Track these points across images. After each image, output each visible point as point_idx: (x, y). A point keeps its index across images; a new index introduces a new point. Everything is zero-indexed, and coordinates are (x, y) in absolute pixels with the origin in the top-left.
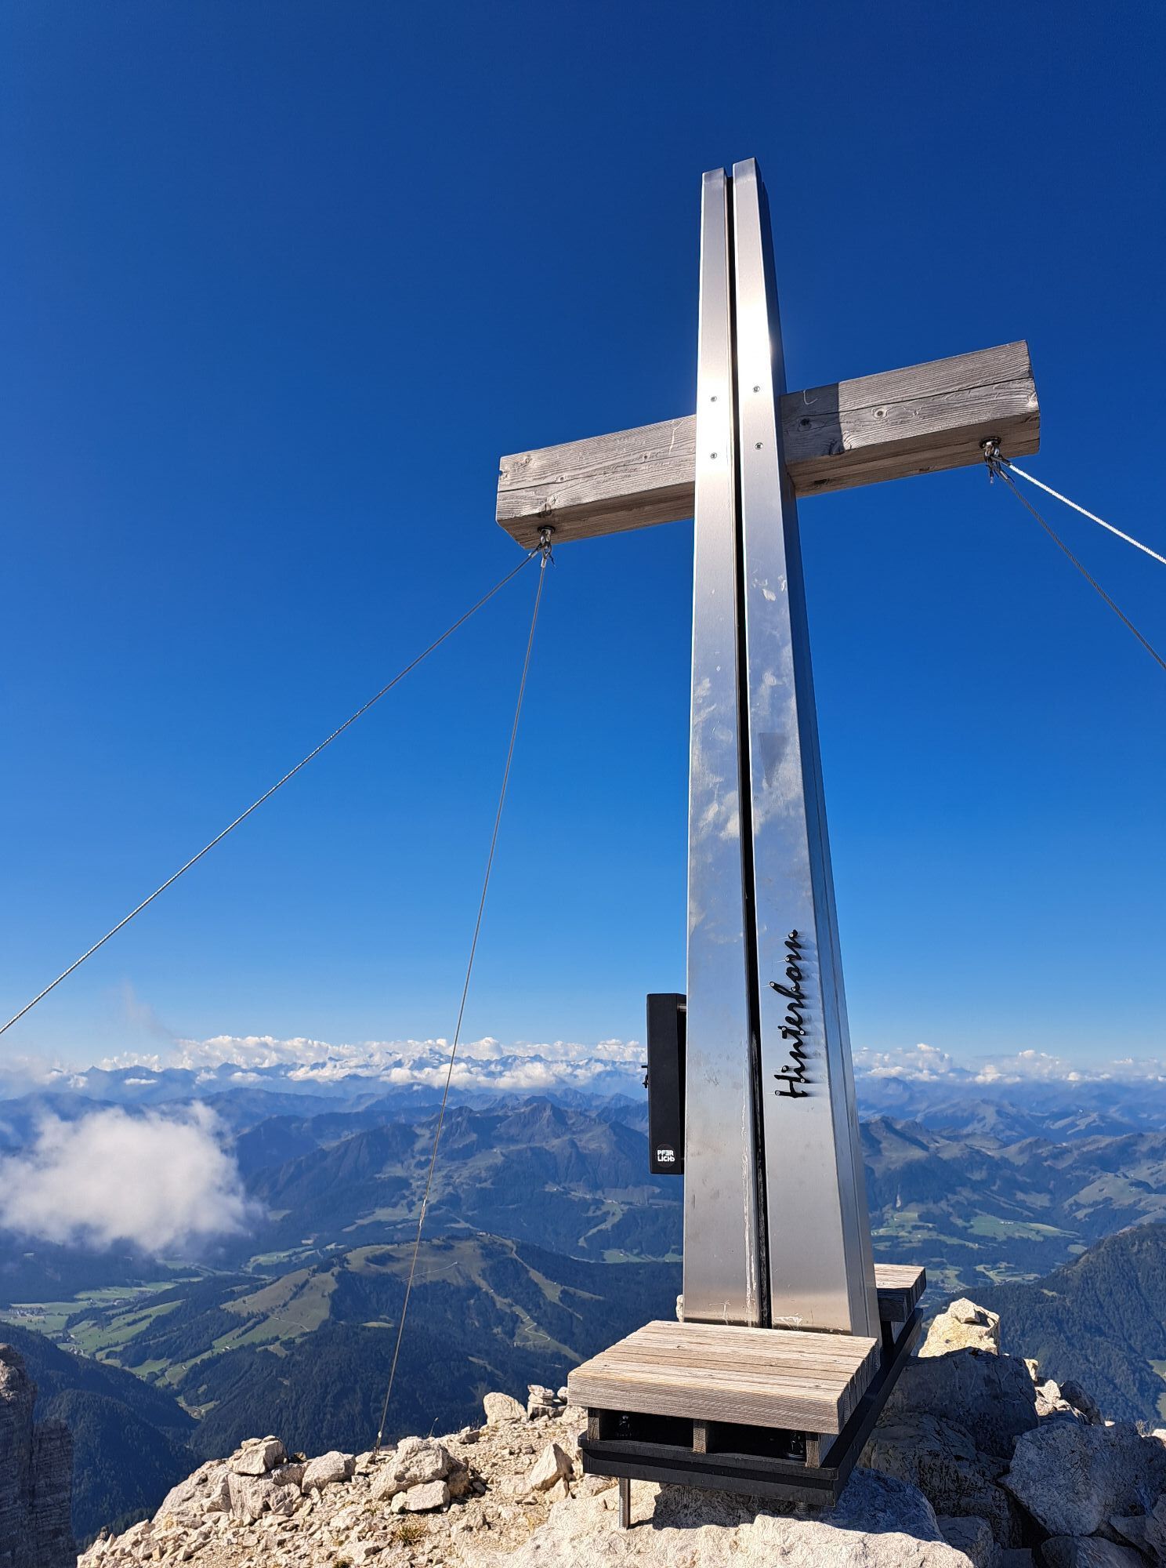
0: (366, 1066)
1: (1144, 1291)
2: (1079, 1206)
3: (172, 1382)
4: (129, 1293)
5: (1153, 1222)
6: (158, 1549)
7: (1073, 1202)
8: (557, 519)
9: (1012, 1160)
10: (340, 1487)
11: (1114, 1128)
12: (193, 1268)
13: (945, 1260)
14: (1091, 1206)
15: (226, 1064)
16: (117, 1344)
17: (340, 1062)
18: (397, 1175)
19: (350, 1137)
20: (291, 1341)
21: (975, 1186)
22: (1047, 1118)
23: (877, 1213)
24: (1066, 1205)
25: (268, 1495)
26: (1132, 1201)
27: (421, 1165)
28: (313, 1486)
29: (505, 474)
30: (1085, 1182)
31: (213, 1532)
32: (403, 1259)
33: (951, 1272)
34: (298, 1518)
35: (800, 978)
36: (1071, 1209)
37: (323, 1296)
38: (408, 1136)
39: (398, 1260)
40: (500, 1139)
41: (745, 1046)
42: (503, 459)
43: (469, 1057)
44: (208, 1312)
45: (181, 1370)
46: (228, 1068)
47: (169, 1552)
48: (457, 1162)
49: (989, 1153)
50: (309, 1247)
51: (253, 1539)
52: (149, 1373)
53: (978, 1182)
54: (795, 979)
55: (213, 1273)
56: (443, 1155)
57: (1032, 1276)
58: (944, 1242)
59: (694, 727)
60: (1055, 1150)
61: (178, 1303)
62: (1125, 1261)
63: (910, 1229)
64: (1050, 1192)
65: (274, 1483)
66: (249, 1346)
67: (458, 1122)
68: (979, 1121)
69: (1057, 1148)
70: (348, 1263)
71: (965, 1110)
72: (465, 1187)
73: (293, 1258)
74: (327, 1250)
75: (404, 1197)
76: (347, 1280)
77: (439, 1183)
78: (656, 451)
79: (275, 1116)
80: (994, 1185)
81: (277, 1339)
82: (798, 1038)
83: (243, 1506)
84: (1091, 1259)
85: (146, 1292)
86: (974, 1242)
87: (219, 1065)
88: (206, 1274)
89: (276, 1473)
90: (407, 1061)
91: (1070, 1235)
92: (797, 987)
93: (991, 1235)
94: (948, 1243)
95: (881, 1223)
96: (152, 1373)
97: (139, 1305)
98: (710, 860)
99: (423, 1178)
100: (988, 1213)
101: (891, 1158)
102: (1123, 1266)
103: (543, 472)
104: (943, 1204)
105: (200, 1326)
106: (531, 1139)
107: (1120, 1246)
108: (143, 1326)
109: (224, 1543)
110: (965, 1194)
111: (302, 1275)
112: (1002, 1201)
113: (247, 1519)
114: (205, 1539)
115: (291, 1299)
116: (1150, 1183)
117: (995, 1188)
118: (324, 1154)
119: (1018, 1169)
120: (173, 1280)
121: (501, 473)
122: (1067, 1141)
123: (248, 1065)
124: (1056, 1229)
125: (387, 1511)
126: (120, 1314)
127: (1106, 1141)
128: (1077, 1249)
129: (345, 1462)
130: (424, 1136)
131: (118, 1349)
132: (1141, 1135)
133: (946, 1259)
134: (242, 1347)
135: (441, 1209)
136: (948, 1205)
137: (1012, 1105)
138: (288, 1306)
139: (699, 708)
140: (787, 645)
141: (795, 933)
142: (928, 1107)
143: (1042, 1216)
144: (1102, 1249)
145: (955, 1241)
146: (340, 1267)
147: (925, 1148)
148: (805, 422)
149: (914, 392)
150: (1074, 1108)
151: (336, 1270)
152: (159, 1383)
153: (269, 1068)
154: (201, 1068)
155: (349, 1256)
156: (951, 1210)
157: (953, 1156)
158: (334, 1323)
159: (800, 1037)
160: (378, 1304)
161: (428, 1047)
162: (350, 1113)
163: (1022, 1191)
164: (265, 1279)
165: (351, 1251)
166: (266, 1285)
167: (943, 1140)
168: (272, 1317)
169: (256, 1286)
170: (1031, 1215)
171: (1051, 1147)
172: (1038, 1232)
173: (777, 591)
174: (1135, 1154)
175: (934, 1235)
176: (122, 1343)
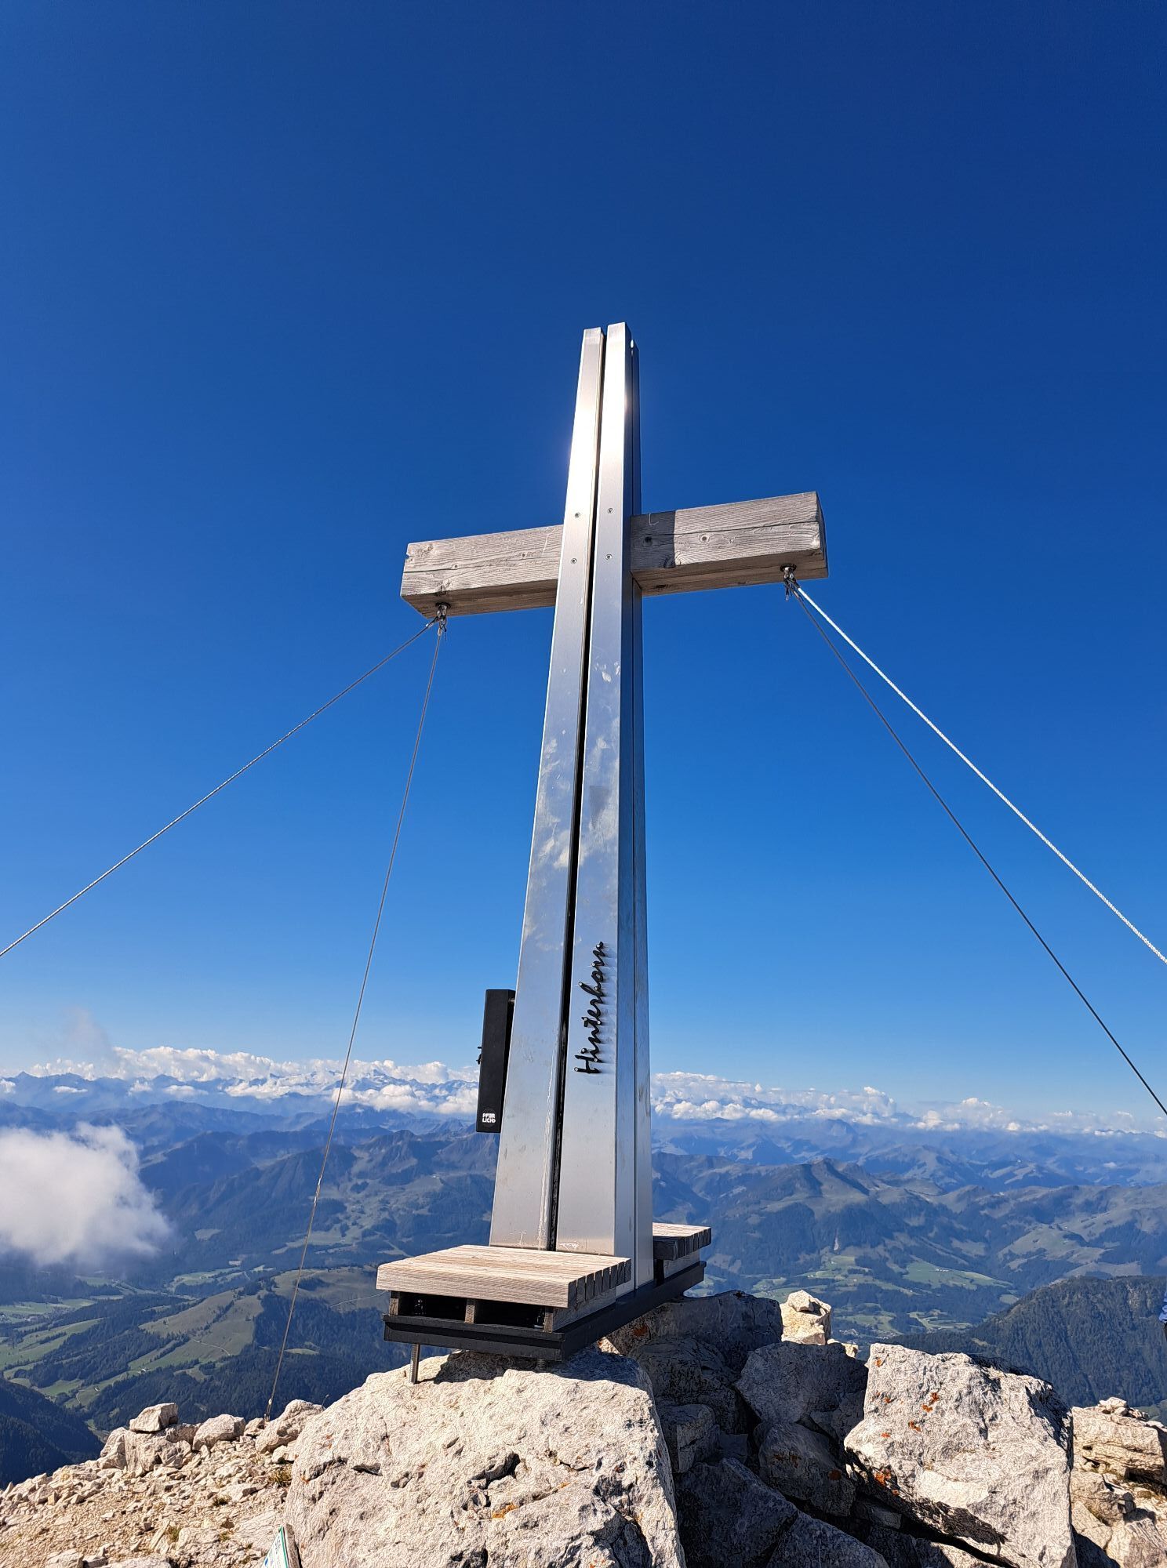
0: (307, 1084)
1: (1073, 1344)
2: (1013, 1256)
3: (83, 1404)
4: (45, 1310)
5: (1084, 1275)
6: (53, 1495)
7: (1007, 1252)
8: (451, 598)
9: (949, 1207)
10: (228, 1445)
11: (1050, 1179)
12: (113, 1285)
13: (879, 1305)
14: (1024, 1256)
15: (163, 1076)
16: (27, 1363)
17: (280, 1079)
18: (332, 1197)
19: (285, 1157)
20: (211, 1366)
21: (913, 1232)
22: (985, 1167)
23: (815, 1256)
24: (1000, 1255)
25: (160, 1450)
26: (1064, 1253)
27: (357, 1189)
28: (203, 1444)
29: (411, 558)
30: (1018, 1232)
31: (106, 1483)
32: (333, 1284)
33: (885, 1318)
34: (186, 1470)
35: (602, 980)
36: (1005, 1259)
37: (248, 1320)
38: (346, 1158)
39: (328, 1285)
40: (440, 1165)
41: (557, 1032)
42: (410, 546)
43: (414, 1080)
44: (126, 1332)
45: (93, 1392)
46: (164, 1080)
47: (64, 1496)
48: (395, 1187)
49: (928, 1200)
50: (235, 1269)
51: (143, 1486)
52: (59, 1394)
53: (916, 1228)
54: (598, 981)
55: (135, 1292)
56: (380, 1179)
57: (964, 1325)
58: (880, 1287)
59: (542, 777)
60: (993, 1199)
61: (95, 1322)
62: (1055, 1313)
63: (846, 1273)
64: (986, 1241)
65: (167, 1439)
66: (166, 1369)
67: (399, 1146)
68: (920, 1167)
69: (994, 1197)
70: (276, 1287)
71: (906, 1156)
72: (402, 1213)
73: (219, 1279)
74: (255, 1272)
75: (338, 1221)
76: (275, 1306)
77: (375, 1208)
78: (532, 551)
79: (209, 1132)
80: (931, 1231)
81: (197, 1362)
82: (595, 1027)
83: (136, 1461)
84: (1022, 1310)
85: (62, 1308)
86: (909, 1288)
87: (155, 1076)
88: (127, 1292)
89: (169, 1431)
90: (350, 1082)
91: (1003, 1284)
92: (599, 987)
93: (927, 1282)
94: (883, 1288)
95: (818, 1265)
96: (62, 1393)
97: (53, 1322)
98: (544, 884)
99: (358, 1202)
100: (924, 1260)
101: (831, 1200)
102: (1053, 1317)
103: (441, 560)
104: (880, 1249)
105: (117, 1346)
106: (472, 1166)
107: (1051, 1298)
108: (56, 1344)
109: (115, 1489)
110: (902, 1240)
111: (227, 1297)
112: (939, 1249)
113: (139, 1471)
114: (99, 1488)
115: (214, 1322)
116: (1083, 1236)
117: (931, 1235)
118: (258, 1174)
119: (955, 1217)
120: (91, 1297)
121: (408, 557)
122: (1004, 1191)
123: (185, 1078)
124: (989, 1278)
125: (268, 1461)
126: (33, 1331)
127: (1042, 1192)
128: (1009, 1299)
129: (235, 1423)
130: (363, 1158)
131: (28, 1368)
132: (1077, 1188)
133: (881, 1304)
134: (159, 1370)
135: (374, 1234)
136: (885, 1250)
137: (953, 1152)
138: (211, 1329)
139: (546, 763)
140: (616, 717)
141: (601, 944)
142: (870, 1151)
143: (976, 1265)
144: (1034, 1300)
145: (889, 1286)
146: (267, 1290)
147: (865, 1191)
148: (648, 540)
149: (731, 524)
150: (1013, 1158)
151: (263, 1293)
152: (69, 1405)
153: (206, 1082)
154: (136, 1079)
155: (277, 1279)
156: (887, 1255)
157: (893, 1201)
158: (257, 1348)
159: (598, 1027)
160: (304, 1328)
161: (373, 1068)
162: (287, 1133)
163: (958, 1238)
164: (188, 1300)
165: (279, 1274)
166: (189, 1306)
167: (883, 1184)
168: (193, 1339)
169: (178, 1306)
170: (966, 1263)
171: (988, 1196)
172: (972, 1281)
173: (612, 674)
174: (1069, 1206)
175: (870, 1280)
176: (34, 1362)
